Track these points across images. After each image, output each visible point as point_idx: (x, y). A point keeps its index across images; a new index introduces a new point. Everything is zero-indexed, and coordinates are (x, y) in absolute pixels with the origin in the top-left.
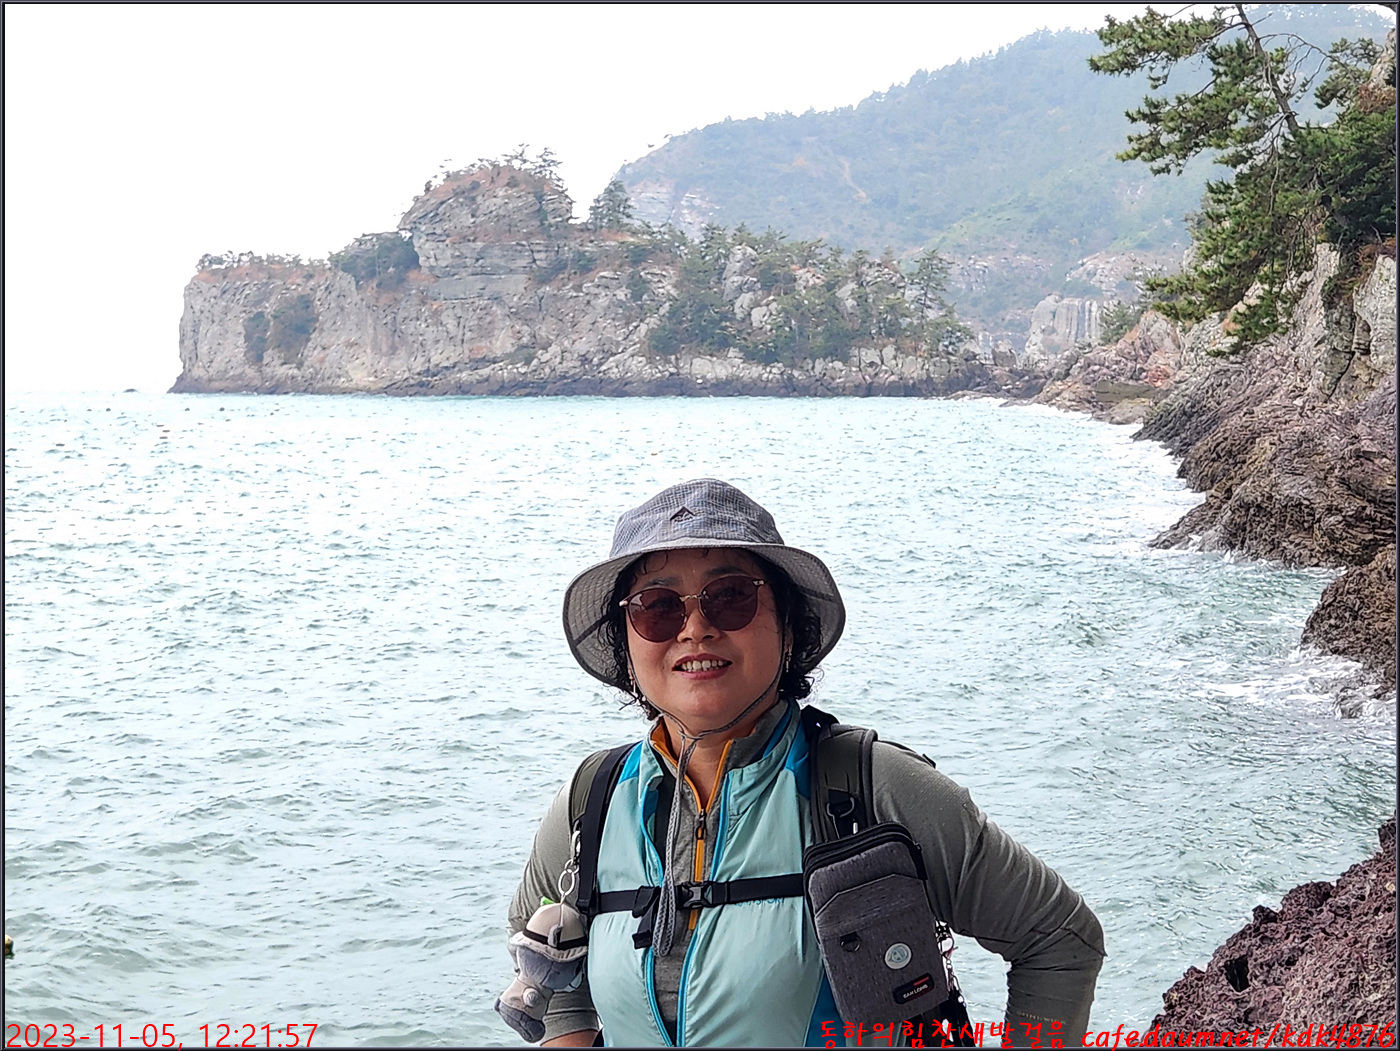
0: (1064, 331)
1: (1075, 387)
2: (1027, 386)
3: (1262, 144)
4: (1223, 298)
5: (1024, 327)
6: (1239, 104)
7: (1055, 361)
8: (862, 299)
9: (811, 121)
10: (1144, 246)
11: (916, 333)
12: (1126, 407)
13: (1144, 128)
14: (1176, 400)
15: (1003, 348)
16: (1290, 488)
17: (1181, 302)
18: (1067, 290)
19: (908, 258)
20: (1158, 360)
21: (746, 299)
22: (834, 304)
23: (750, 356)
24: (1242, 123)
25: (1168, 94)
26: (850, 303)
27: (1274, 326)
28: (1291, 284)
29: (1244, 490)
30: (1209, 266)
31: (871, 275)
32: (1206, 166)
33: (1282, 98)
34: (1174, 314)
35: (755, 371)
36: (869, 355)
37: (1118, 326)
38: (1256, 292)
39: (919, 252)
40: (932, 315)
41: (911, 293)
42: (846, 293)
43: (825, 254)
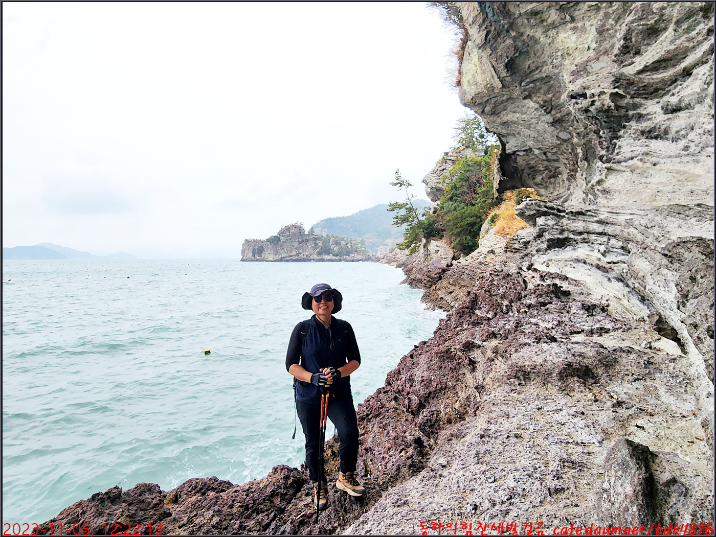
0: (383, 252)
1: (385, 260)
2: (378, 260)
3: (414, 223)
4: (408, 247)
5: (377, 250)
6: (410, 216)
7: (382, 256)
8: (351, 246)
9: (343, 218)
10: (396, 238)
11: (360, 251)
12: (393, 263)
13: (396, 220)
14: (401, 262)
15: (374, 254)
16: (419, 276)
17: (401, 247)
18: (384, 245)
19: (359, 240)
20: (398, 256)
21: (333, 246)
22: (347, 247)
23: (333, 255)
24: (410, 219)
25: (399, 215)
26: (350, 247)
27: (416, 251)
28: (418, 244)
29: (412, 277)
30: (406, 241)
31: (353, 242)
32: (405, 226)
33: (417, 215)
34: (400, 249)
35: (334, 258)
36: (353, 255)
37: (392, 251)
38: (413, 246)
39: (361, 239)
40: (363, 249)
41: (359, 245)
42: (349, 245)
43: (345, 239)
